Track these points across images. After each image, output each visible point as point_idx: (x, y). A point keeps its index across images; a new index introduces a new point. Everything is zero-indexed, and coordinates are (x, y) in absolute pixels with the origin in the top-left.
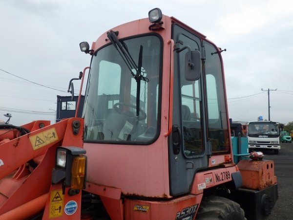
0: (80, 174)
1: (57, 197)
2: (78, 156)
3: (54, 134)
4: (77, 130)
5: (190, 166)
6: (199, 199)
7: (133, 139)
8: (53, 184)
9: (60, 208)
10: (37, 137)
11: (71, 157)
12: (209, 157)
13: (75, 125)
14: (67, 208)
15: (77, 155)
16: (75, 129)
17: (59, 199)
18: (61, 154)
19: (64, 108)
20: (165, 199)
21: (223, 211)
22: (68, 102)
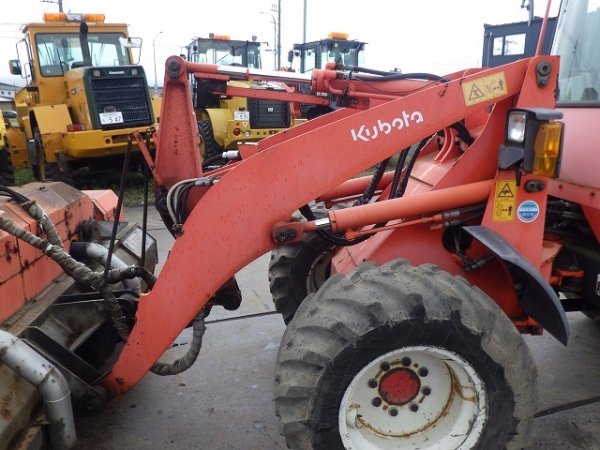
0: (550, 153)
1: (506, 192)
2: (547, 121)
3: (501, 83)
4: (545, 78)
8: (500, 170)
9: (510, 208)
10: (474, 85)
11: (535, 123)
13: (541, 71)
14: (521, 210)
15: (545, 120)
16: (541, 78)
17: (508, 194)
18: (516, 121)
19: (497, 52)
22: (508, 38)
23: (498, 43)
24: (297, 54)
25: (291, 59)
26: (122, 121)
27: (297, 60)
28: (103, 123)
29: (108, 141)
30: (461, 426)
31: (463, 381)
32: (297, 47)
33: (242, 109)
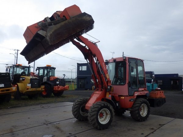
0: (112, 90)
5: (133, 90)
6: (135, 97)
7: (120, 84)
12: (138, 88)
16: (110, 82)
17: (108, 94)
20: (127, 96)
21: (142, 100)
22: (83, 67)
23: (81, 67)
24: (38, 69)
26: (4, 86)
27: (38, 71)
30: (108, 118)
31: (108, 113)
32: (38, 68)
33: (29, 83)
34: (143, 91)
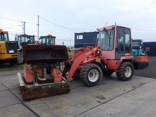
0: (101, 54)
3: (96, 49)
5: (119, 55)
6: (121, 61)
7: (109, 50)
8: (97, 56)
9: (98, 59)
12: (125, 54)
16: (99, 48)
18: (98, 52)
20: (114, 60)
21: (127, 64)
23: (78, 36)
24: (41, 38)
25: (40, 39)
26: (13, 52)
28: (10, 53)
29: (11, 56)
30: (97, 77)
31: (97, 73)
32: (41, 37)
34: (128, 56)
